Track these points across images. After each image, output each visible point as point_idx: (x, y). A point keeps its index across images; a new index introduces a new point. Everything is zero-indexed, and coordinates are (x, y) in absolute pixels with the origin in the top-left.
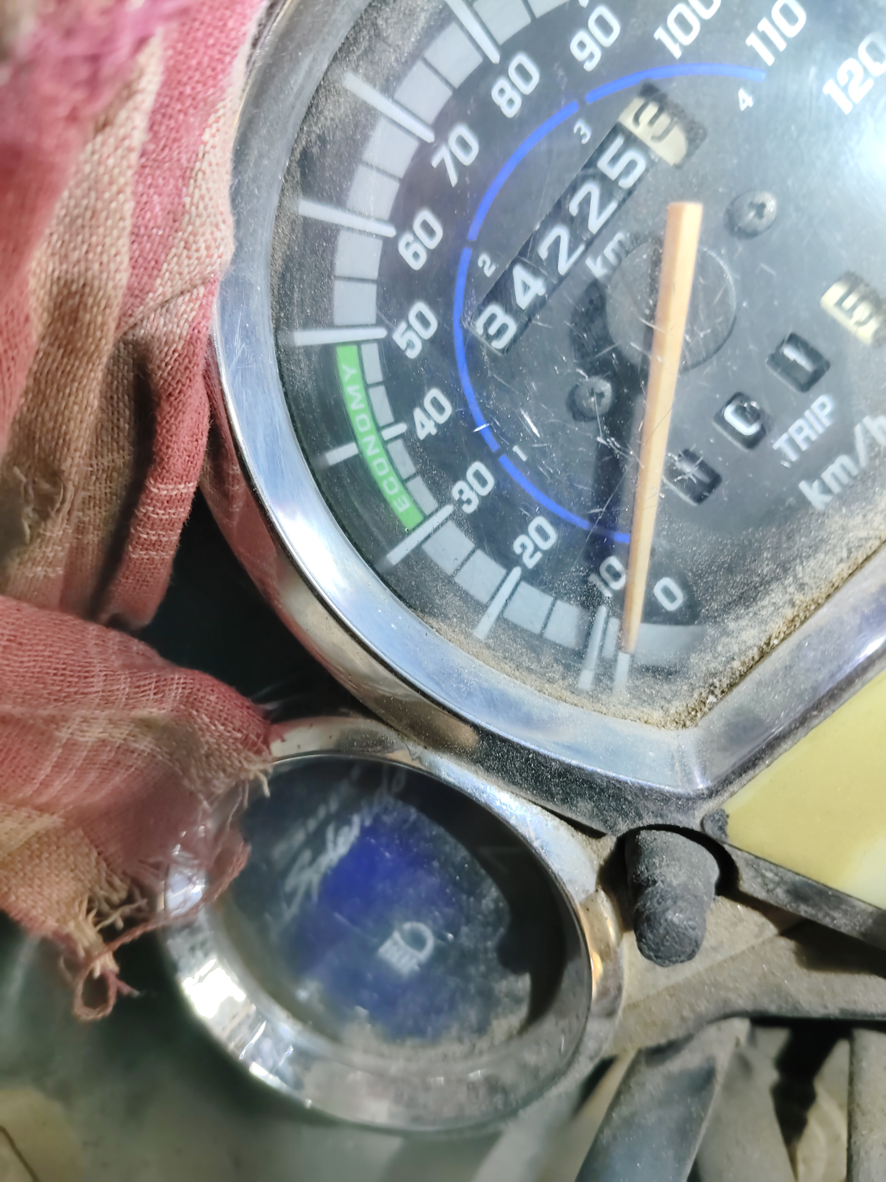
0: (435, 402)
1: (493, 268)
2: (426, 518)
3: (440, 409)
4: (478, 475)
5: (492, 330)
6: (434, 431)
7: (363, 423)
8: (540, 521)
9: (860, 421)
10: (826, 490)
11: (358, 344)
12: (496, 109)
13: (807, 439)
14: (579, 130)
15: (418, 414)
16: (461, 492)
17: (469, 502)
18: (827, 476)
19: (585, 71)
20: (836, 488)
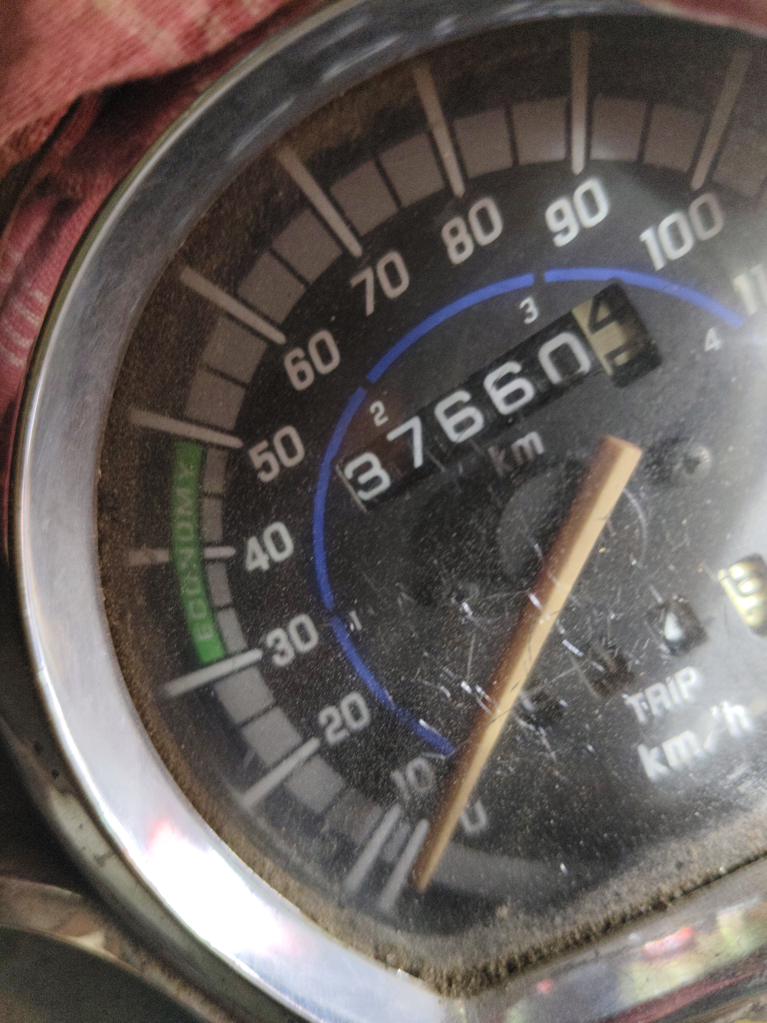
0: (276, 537)
1: (385, 419)
2: (228, 656)
3: (280, 547)
4: (301, 628)
5: (363, 479)
6: (265, 566)
7: (185, 532)
8: (355, 697)
9: (716, 703)
10: (664, 761)
11: (205, 445)
12: (443, 249)
13: (661, 706)
14: (527, 306)
15: (252, 544)
16: (277, 641)
17: (283, 653)
18: (669, 747)
19: (552, 244)
20: (674, 762)
